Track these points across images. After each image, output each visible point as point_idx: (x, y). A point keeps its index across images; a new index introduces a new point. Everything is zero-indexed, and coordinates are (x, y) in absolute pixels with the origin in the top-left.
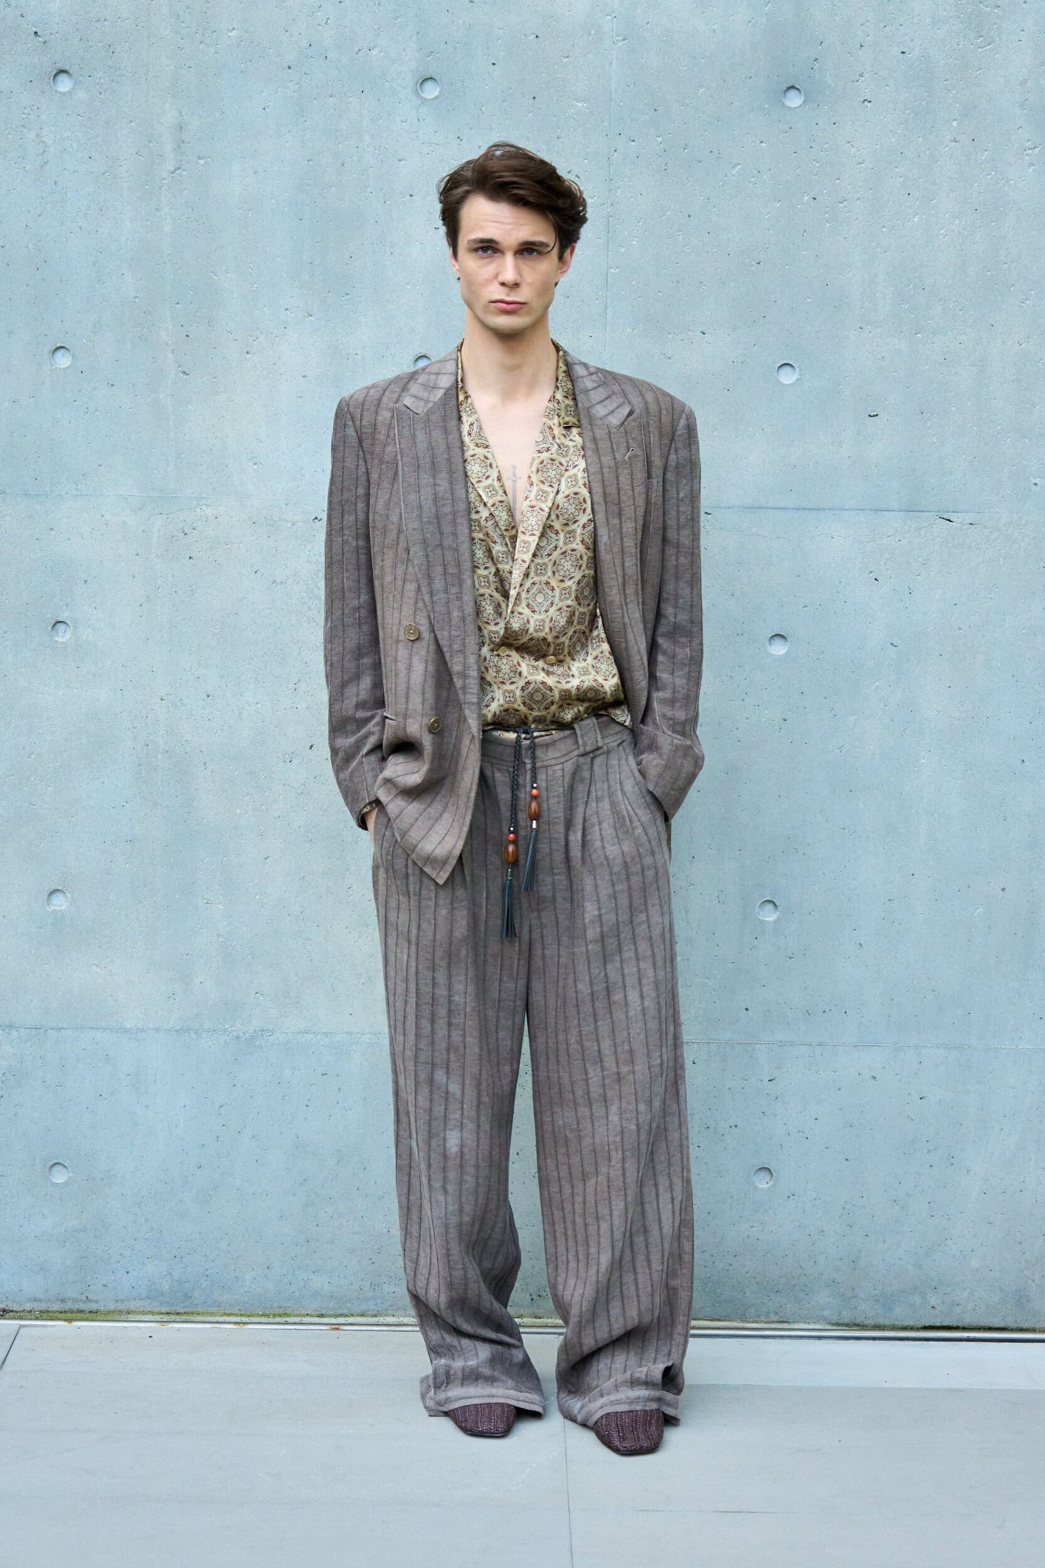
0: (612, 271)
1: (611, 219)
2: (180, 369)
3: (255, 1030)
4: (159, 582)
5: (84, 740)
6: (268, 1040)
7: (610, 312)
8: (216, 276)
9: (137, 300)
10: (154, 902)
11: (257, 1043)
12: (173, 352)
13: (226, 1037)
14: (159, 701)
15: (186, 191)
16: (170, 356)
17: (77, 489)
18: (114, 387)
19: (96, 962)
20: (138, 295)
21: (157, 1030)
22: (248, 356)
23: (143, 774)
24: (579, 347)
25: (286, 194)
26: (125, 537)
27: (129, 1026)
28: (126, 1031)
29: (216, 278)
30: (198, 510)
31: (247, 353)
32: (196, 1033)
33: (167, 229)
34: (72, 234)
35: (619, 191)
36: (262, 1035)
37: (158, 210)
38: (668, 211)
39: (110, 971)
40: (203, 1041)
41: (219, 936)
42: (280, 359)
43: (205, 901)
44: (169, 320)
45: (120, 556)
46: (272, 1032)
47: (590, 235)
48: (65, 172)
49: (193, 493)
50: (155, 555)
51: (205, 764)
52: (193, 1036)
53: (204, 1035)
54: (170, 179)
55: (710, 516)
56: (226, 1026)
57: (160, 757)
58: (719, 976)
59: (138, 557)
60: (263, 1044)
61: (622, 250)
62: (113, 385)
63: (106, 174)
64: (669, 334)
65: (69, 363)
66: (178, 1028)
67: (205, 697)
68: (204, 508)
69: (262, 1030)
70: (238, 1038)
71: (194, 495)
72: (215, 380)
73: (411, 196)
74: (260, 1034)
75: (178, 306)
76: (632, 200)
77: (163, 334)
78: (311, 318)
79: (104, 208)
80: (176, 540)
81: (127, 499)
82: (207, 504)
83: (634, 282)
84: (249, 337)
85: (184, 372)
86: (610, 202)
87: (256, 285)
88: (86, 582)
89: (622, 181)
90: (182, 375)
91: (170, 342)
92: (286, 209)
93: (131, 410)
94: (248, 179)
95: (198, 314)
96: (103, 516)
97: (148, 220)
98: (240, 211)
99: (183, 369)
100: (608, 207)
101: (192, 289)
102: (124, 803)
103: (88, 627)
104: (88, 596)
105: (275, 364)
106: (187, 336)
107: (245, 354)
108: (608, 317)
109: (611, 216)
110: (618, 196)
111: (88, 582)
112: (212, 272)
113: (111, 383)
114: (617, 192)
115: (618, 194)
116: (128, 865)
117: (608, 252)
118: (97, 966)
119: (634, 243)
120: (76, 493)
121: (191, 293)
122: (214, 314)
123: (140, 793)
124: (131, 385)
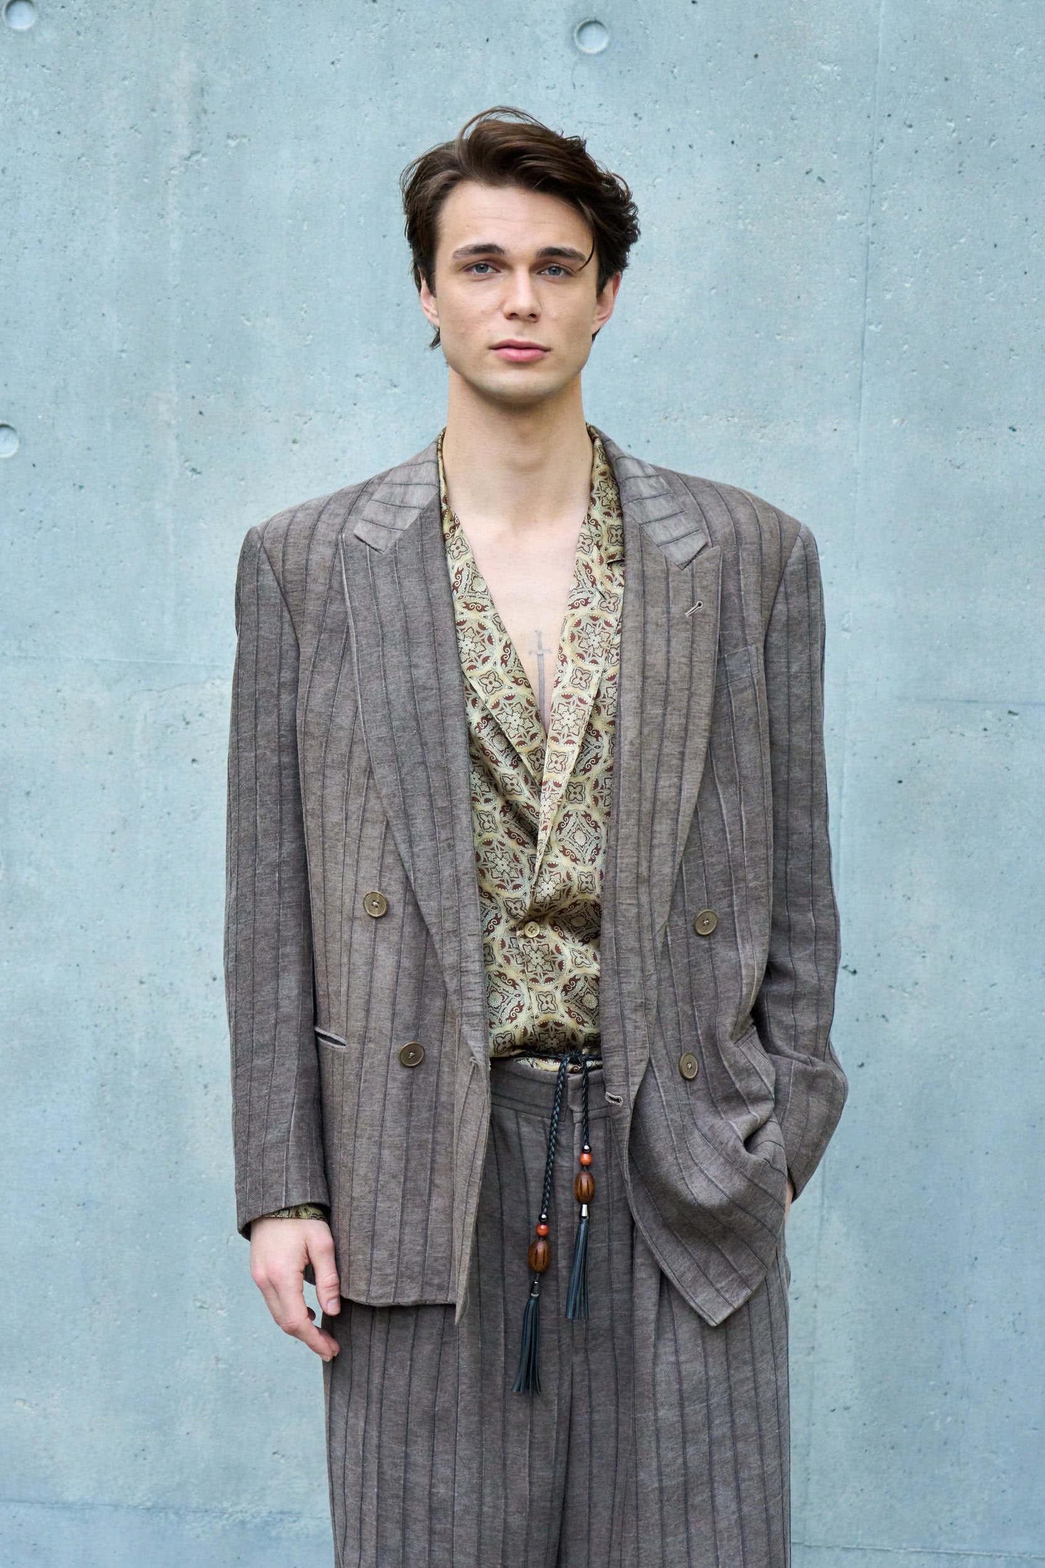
0: (872, 327)
1: (872, 247)
2: (187, 464)
3: (270, 1512)
4: (143, 797)
5: (16, 1043)
6: (290, 1528)
7: (866, 393)
8: (248, 320)
9: (124, 355)
10: (119, 1302)
11: (274, 1533)
12: (177, 437)
13: (224, 1522)
14: (137, 984)
15: (206, 189)
16: (173, 444)
17: (19, 648)
18: (83, 491)
19: (23, 1396)
20: (125, 347)
21: (116, 1507)
22: (296, 446)
23: (108, 1099)
24: (816, 447)
25: (363, 196)
26: (92, 724)
27: (71, 1499)
28: (67, 1506)
29: (248, 324)
30: (208, 686)
31: (294, 442)
32: (177, 1513)
33: (175, 245)
34: (26, 251)
35: (886, 204)
36: (281, 1520)
37: (162, 217)
38: (962, 237)
39: (45, 1409)
40: (188, 1527)
41: (218, 1360)
42: (344, 452)
43: (198, 1304)
44: (173, 388)
45: (83, 754)
46: (299, 1515)
47: (838, 271)
48: (20, 154)
49: (201, 659)
50: (138, 754)
51: (206, 1086)
52: (172, 1517)
53: (190, 1517)
54: (182, 169)
55: (1016, 718)
56: (226, 1505)
57: (135, 1073)
58: (1012, 1450)
59: (111, 757)
60: (284, 1535)
61: (888, 296)
62: (81, 487)
63: (84, 159)
64: (959, 428)
65: (14, 450)
66: (149, 1504)
67: (210, 981)
68: (218, 682)
69: (282, 1513)
70: (243, 1523)
71: (202, 663)
72: (243, 483)
74: (278, 1517)
75: (188, 366)
76: (906, 218)
77: (163, 408)
78: (397, 390)
79: (77, 212)
80: (172, 733)
81: (97, 665)
82: (223, 677)
83: (906, 347)
84: (297, 418)
85: (194, 470)
86: (870, 220)
87: (311, 337)
88: (28, 793)
89: (891, 189)
90: (190, 474)
91: (174, 422)
92: (362, 220)
93: (109, 527)
94: (303, 171)
95: (219, 379)
96: (58, 691)
97: (146, 232)
98: (290, 221)
99: (193, 465)
100: (867, 228)
101: (211, 340)
102: (77, 1145)
103: (30, 864)
104: (30, 817)
105: (336, 460)
106: (201, 413)
107: (290, 444)
108: (863, 399)
109: (873, 243)
110: (884, 212)
111: (31, 794)
112: (244, 315)
113: (79, 484)
114: (882, 205)
115: (883, 209)
116: (78, 1243)
117: (866, 297)
118: (24, 1401)
119: (908, 285)
120: (17, 654)
121: (210, 345)
122: (244, 379)
123: (102, 1129)
124: (110, 487)
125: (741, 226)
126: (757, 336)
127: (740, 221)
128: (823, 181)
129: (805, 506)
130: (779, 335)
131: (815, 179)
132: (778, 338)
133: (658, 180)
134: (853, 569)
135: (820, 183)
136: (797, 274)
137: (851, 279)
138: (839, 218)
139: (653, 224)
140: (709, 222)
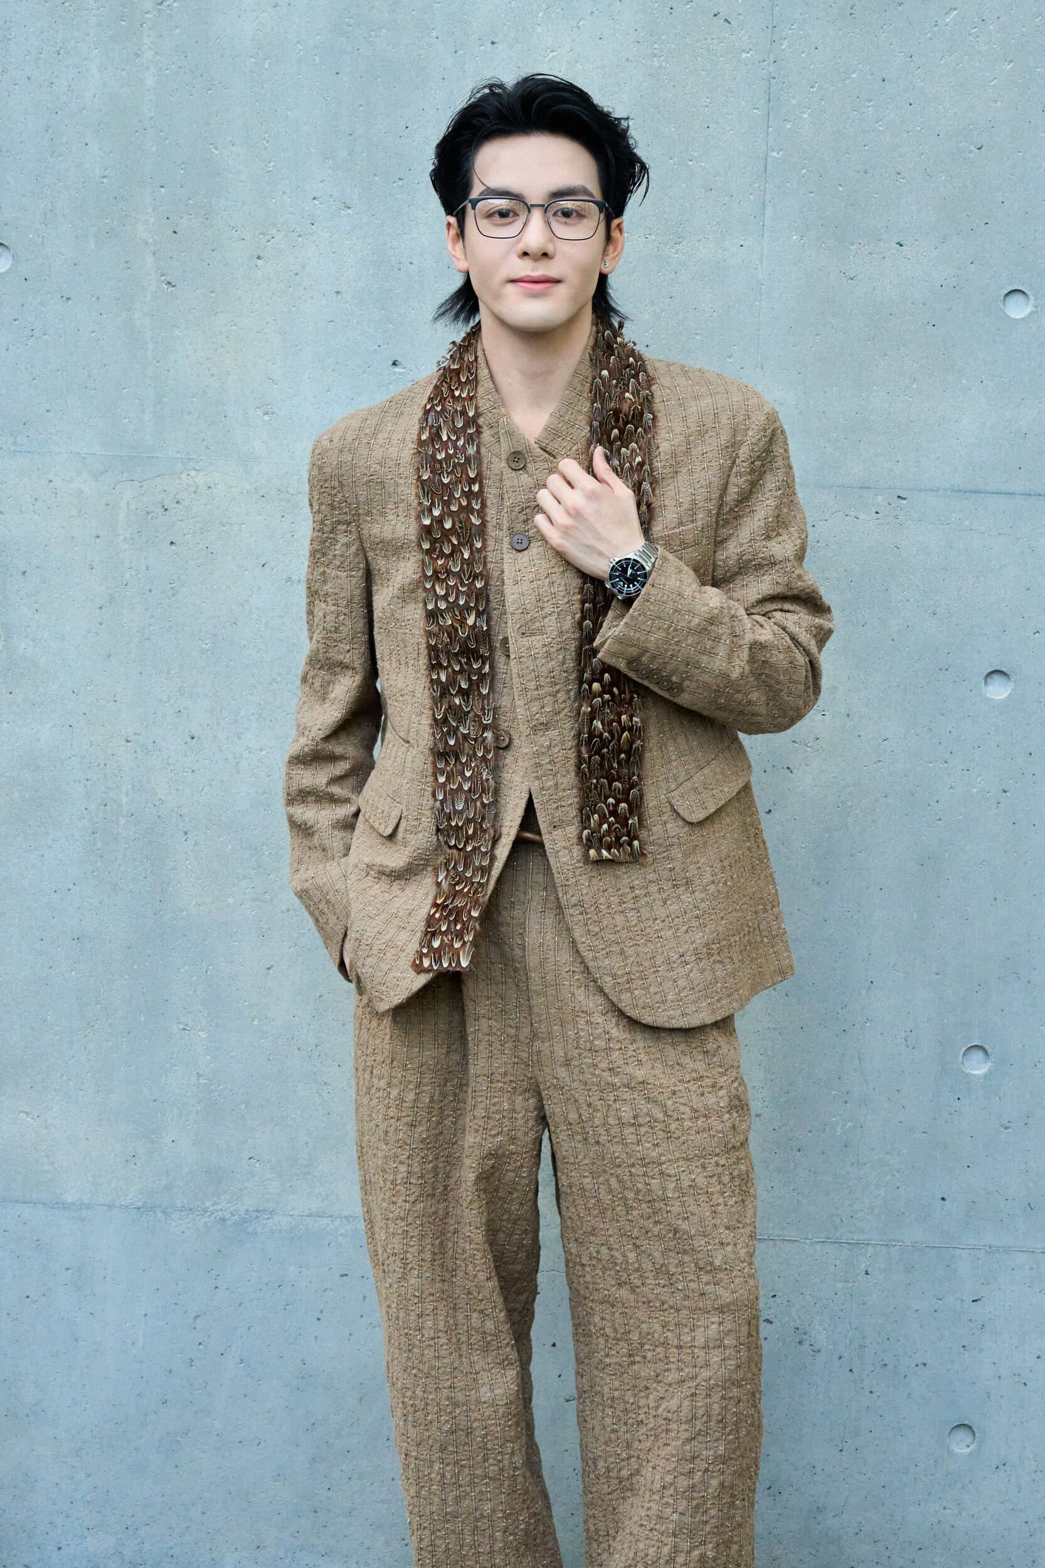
0: (774, 154)
1: (773, 81)
2: (163, 278)
3: (247, 1210)
4: (127, 576)
5: (16, 795)
6: (265, 1225)
7: (769, 212)
8: (216, 149)
9: (105, 180)
10: (111, 1025)
11: (250, 1229)
12: (154, 254)
13: (206, 1219)
14: (123, 742)
15: (178, 31)
16: (150, 259)
17: (15, 443)
18: (70, 302)
19: (26, 1109)
20: (106, 173)
21: (110, 1207)
22: (260, 262)
23: (99, 845)
24: (725, 261)
25: (318, 37)
26: (80, 511)
27: (70, 1200)
28: (67, 1207)
29: (216, 152)
30: (184, 476)
31: (259, 258)
32: (164, 1212)
33: (150, 81)
34: (16, 87)
35: (786, 43)
36: (257, 1217)
37: (138, 55)
38: (854, 72)
39: (46, 1121)
40: (174, 1224)
41: (199, 1075)
42: (303, 267)
43: (181, 1027)
44: (150, 210)
45: (73, 538)
46: (272, 1213)
47: (743, 104)
49: (178, 452)
50: (122, 537)
51: (186, 833)
52: (159, 1215)
53: (176, 1216)
54: (156, 13)
55: (905, 502)
56: (208, 1204)
57: (123, 821)
58: (905, 1151)
59: (98, 541)
60: (259, 1230)
61: (788, 126)
62: (68, 299)
64: (852, 244)
65: (8, 266)
66: (139, 1204)
67: (189, 739)
68: (193, 473)
69: (257, 1211)
70: (223, 1220)
71: (178, 455)
72: (212, 295)
73: (493, 43)
74: (254, 1215)
75: (162, 190)
76: (803, 55)
77: (141, 228)
78: (350, 211)
79: (62, 51)
80: (152, 518)
81: (84, 458)
82: (197, 468)
83: (804, 171)
84: (261, 237)
85: (169, 283)
86: (772, 58)
87: (272, 163)
88: (24, 573)
89: (790, 29)
90: (166, 287)
91: (150, 241)
92: (317, 58)
93: (93, 334)
94: (264, 14)
95: (190, 202)
96: (50, 481)
97: (123, 70)
98: (253, 60)
99: (169, 279)
100: (769, 65)
101: (183, 166)
102: (71, 886)
103: (26, 637)
104: (27, 594)
105: (296, 274)
106: (175, 232)
107: (255, 260)
108: (766, 219)
109: (774, 78)
110: (783, 50)
111: (27, 574)
112: (212, 144)
113: (66, 296)
114: (782, 44)
115: (783, 47)
116: (74, 973)
117: (768, 127)
118: (27, 1113)
119: (805, 116)
120: (12, 449)
121: (182, 172)
122: (213, 202)
123: (93, 872)
124: (94, 299)
125: (656, 64)
126: (671, 161)
127: (655, 59)
128: (729, 23)
129: (715, 314)
130: (691, 161)
131: (722, 21)
132: (690, 163)
133: (582, 22)
134: (758, 370)
135: (727, 24)
136: (707, 106)
137: (755, 111)
138: (744, 55)
139: (577, 62)
140: (628, 60)
